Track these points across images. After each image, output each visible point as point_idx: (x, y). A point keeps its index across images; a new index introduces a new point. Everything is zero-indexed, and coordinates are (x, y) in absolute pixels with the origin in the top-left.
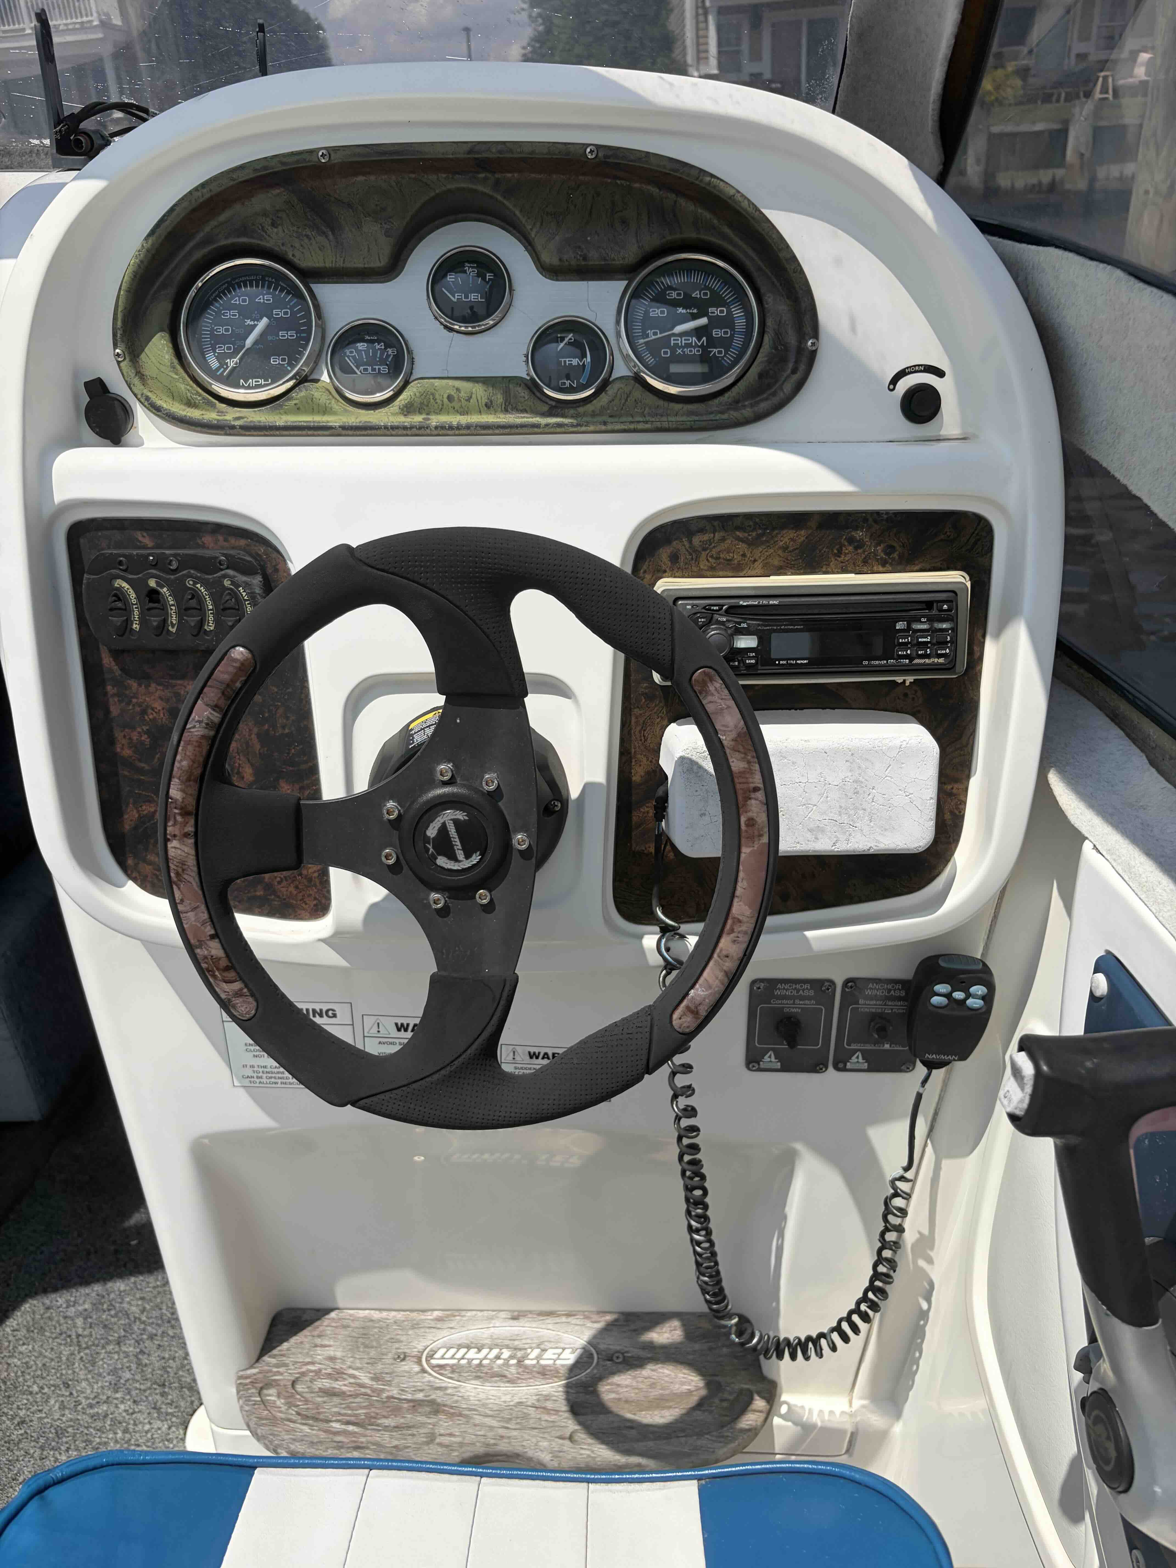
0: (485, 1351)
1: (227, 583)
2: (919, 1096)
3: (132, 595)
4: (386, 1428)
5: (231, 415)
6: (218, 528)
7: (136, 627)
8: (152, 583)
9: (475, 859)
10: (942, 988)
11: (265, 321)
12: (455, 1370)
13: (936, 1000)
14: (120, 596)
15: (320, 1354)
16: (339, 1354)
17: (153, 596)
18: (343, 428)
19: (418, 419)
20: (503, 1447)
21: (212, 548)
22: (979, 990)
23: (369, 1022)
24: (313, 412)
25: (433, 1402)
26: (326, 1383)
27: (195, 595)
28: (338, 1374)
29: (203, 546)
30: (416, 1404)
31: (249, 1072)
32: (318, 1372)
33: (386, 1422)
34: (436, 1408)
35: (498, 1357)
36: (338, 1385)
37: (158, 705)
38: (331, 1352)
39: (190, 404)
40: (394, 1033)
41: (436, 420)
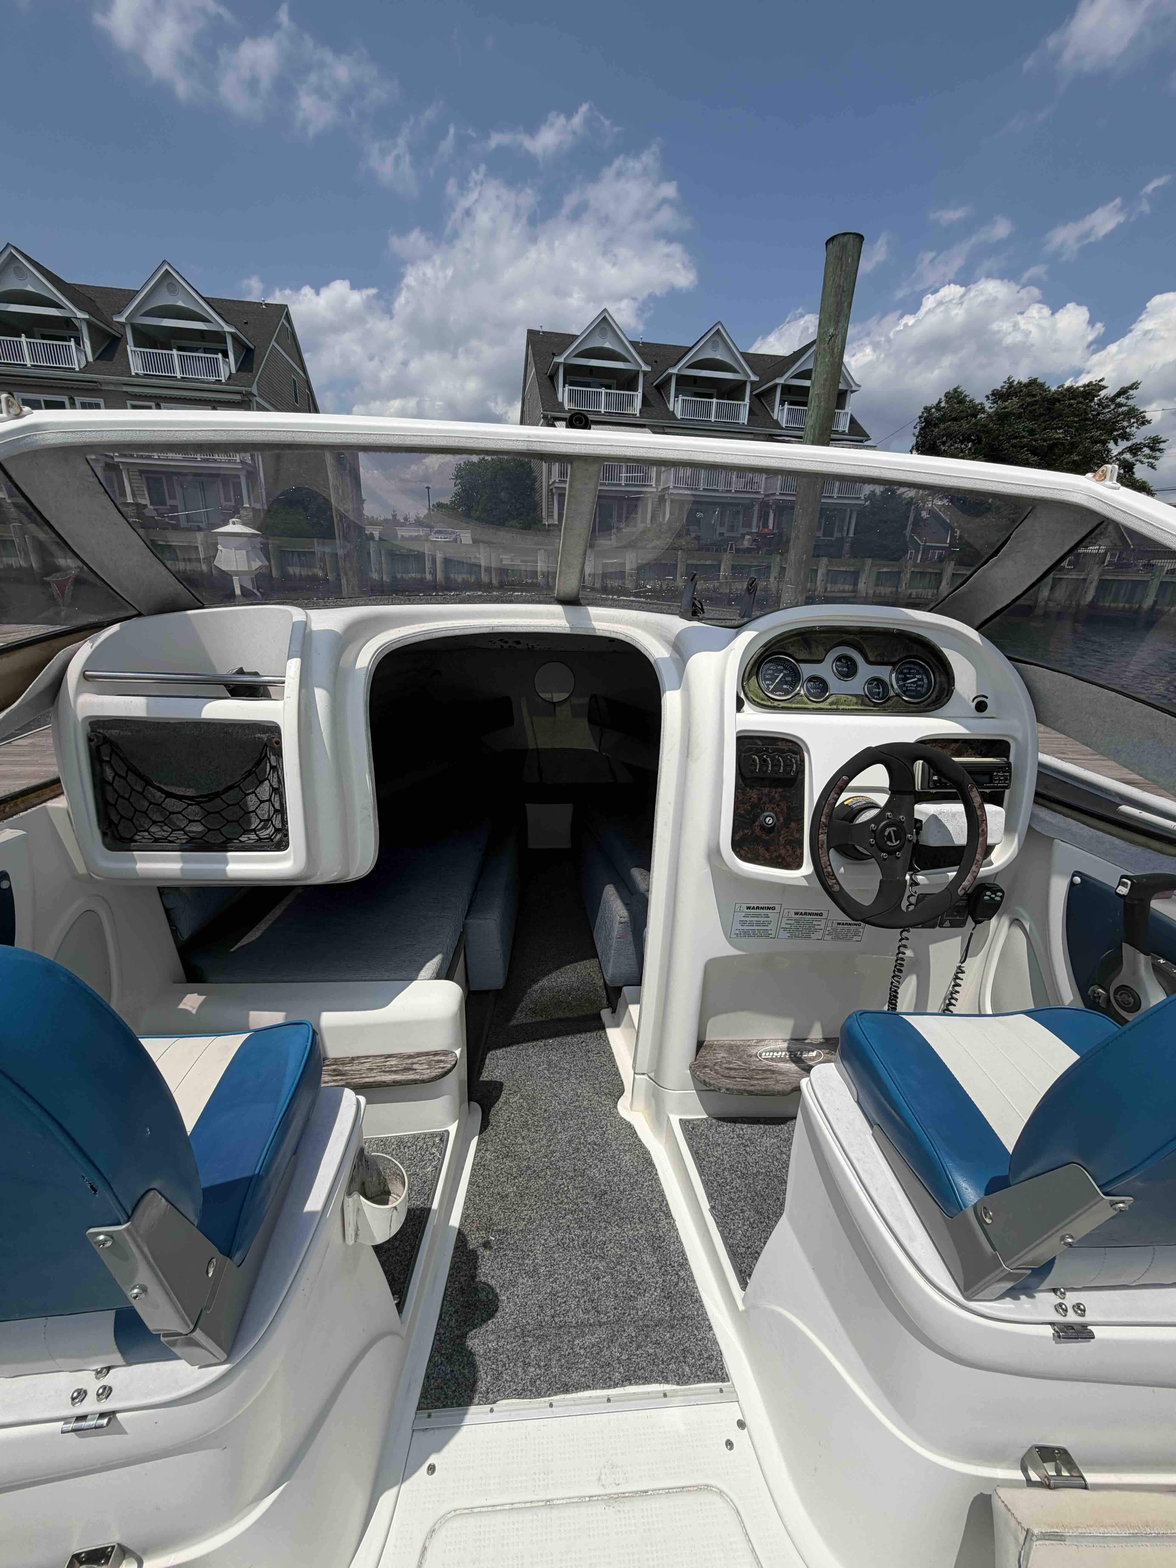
0: (780, 1053)
1: (789, 758)
2: (972, 934)
3: (758, 761)
4: (758, 1079)
5: (776, 703)
6: (783, 739)
7: (758, 770)
8: (765, 757)
9: (898, 842)
10: (988, 893)
11: (782, 674)
12: (772, 1059)
13: (986, 898)
14: (754, 760)
15: (719, 1056)
16: (726, 1056)
17: (765, 760)
18: (813, 709)
19: (835, 707)
21: (781, 746)
22: (1000, 894)
24: (802, 704)
25: (770, 1070)
26: (727, 1066)
27: (778, 760)
28: (729, 1062)
29: (778, 745)
30: (764, 1071)
31: (737, 932)
32: (721, 1062)
33: (758, 1077)
34: (773, 1072)
35: (786, 1055)
36: (731, 1066)
37: (756, 796)
38: (722, 1055)
39: (762, 700)
40: (793, 915)
41: (841, 707)
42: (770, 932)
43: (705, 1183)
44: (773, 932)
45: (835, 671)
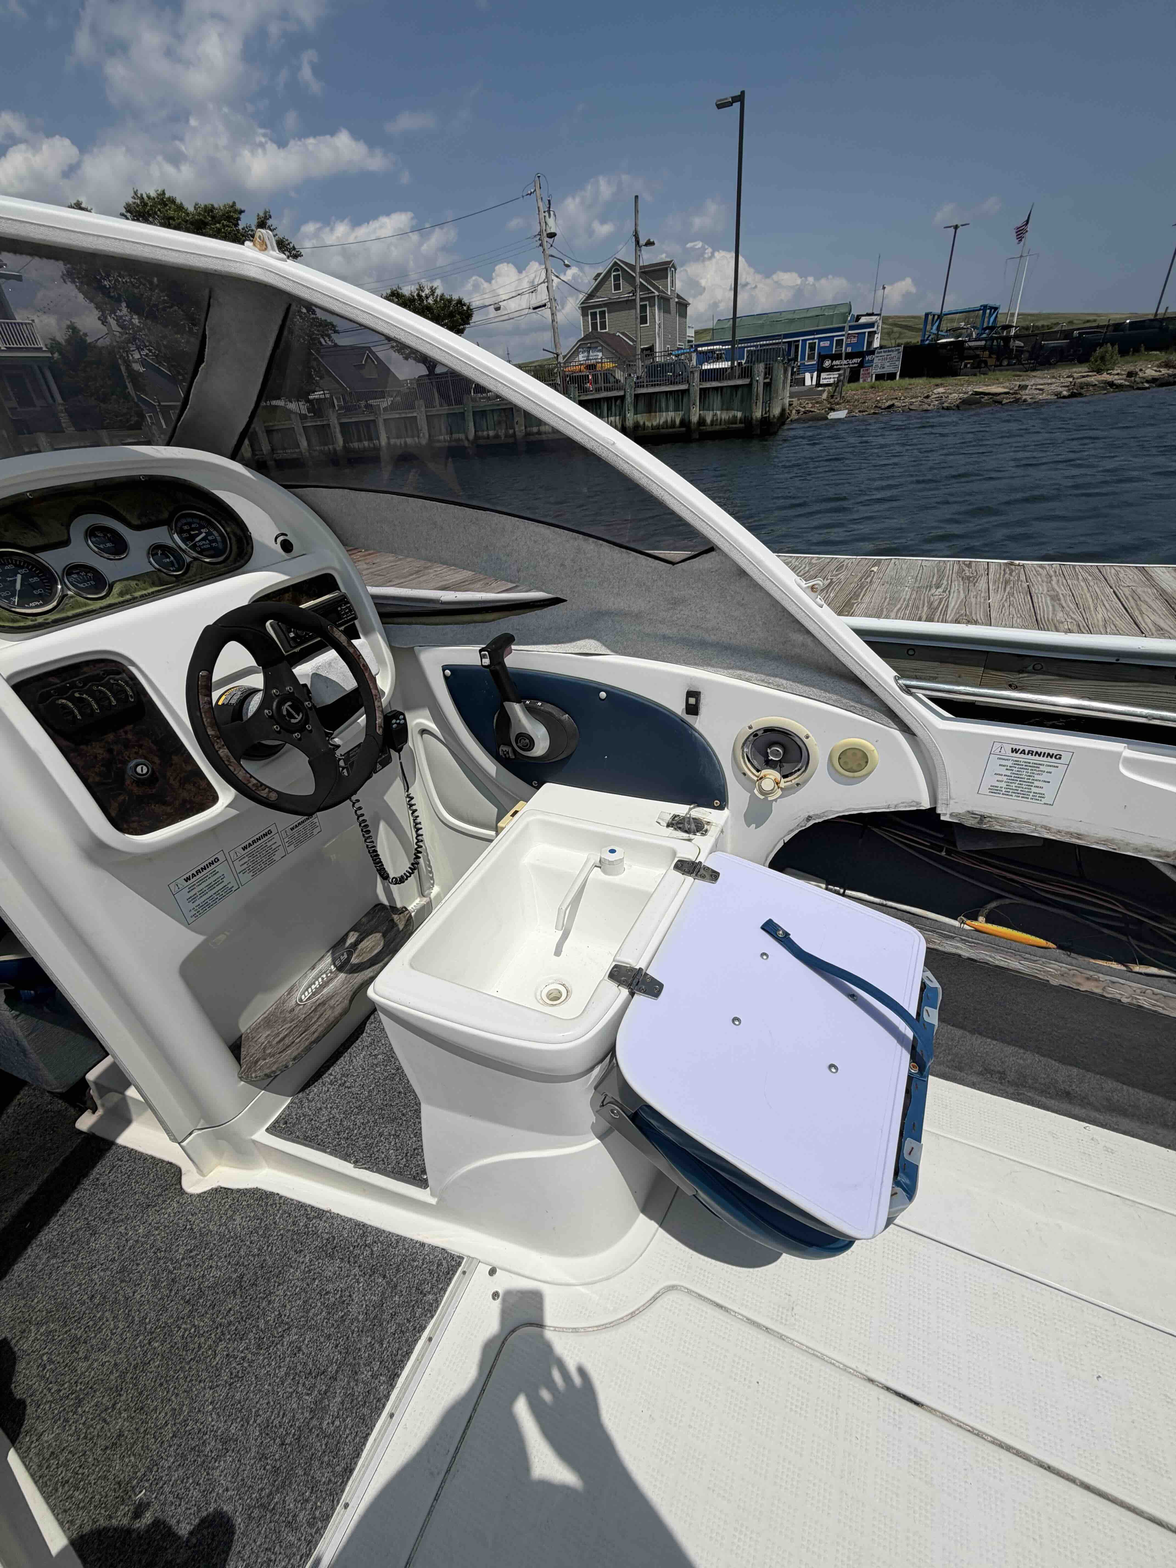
0: (317, 983)
1: (112, 681)
2: (401, 763)
3: (70, 704)
4: (315, 1022)
6: (87, 663)
7: (79, 717)
8: (77, 695)
9: (301, 715)
10: (394, 721)
11: (19, 576)
12: (314, 994)
13: (394, 726)
14: (64, 706)
15: (262, 1040)
16: (268, 1033)
17: (81, 700)
18: (101, 608)
19: (128, 597)
20: (356, 986)
21: (89, 672)
22: (401, 717)
23: (232, 853)
24: (80, 607)
25: (319, 1005)
26: (277, 1039)
27: (100, 691)
28: (277, 1035)
29: (85, 673)
30: (315, 1010)
31: (193, 912)
32: (269, 1042)
34: (323, 1003)
35: (323, 979)
36: (281, 1036)
37: (101, 751)
38: (264, 1036)
39: (13, 621)
40: (243, 852)
41: (137, 594)
42: (230, 886)
43: (334, 1153)
44: (233, 883)
45: (96, 550)
